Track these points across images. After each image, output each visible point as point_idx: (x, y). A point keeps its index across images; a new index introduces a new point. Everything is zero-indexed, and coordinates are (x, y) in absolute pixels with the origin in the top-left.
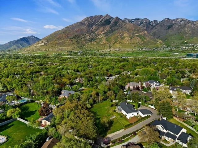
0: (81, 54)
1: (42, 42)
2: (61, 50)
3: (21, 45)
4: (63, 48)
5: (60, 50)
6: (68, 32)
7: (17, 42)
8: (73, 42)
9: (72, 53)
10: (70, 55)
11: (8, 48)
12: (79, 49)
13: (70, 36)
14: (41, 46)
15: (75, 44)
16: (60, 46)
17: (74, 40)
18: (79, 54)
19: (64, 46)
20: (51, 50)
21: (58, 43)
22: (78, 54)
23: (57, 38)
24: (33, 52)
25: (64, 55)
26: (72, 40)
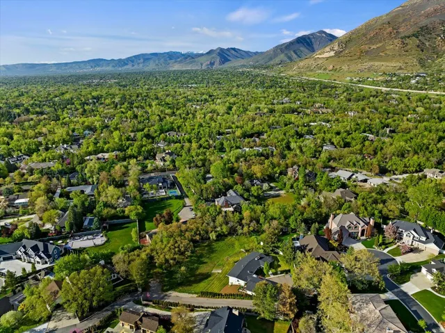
0: (417, 82)
1: (332, 50)
2: (369, 70)
3: (296, 54)
4: (377, 63)
5: (366, 70)
6: (401, 20)
7: (289, 46)
8: (409, 47)
9: (394, 79)
10: (387, 83)
11: (271, 59)
12: (419, 67)
13: (404, 32)
14: (327, 59)
15: (413, 52)
16: (370, 60)
17: (413, 42)
18: (413, 82)
19: (380, 59)
20: (345, 68)
21: (367, 52)
22: (409, 82)
23: (368, 37)
24: (308, 73)
25: (373, 83)
26: (407, 41)
